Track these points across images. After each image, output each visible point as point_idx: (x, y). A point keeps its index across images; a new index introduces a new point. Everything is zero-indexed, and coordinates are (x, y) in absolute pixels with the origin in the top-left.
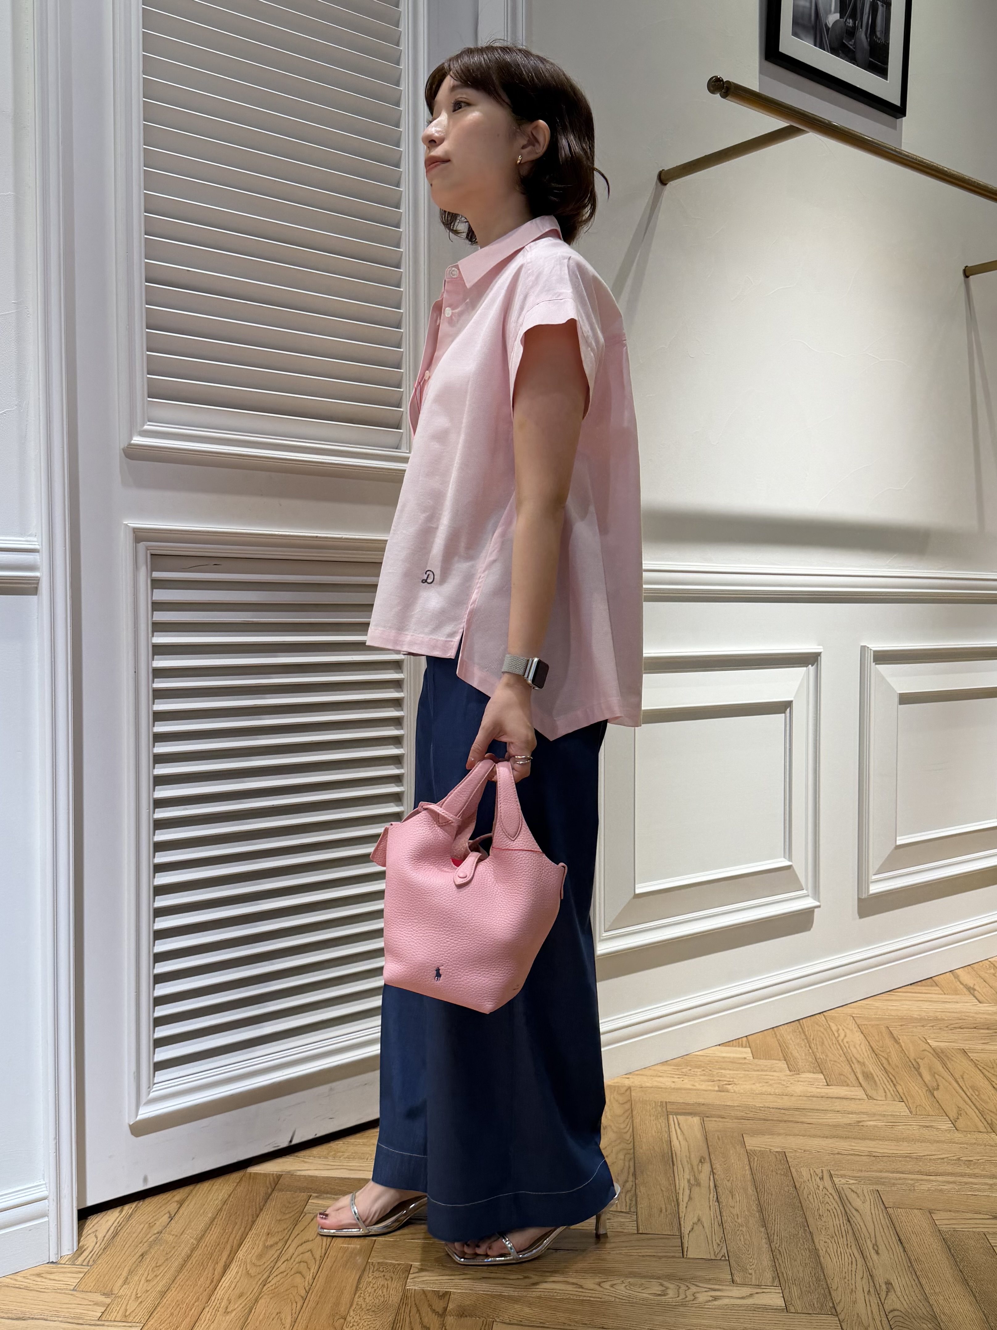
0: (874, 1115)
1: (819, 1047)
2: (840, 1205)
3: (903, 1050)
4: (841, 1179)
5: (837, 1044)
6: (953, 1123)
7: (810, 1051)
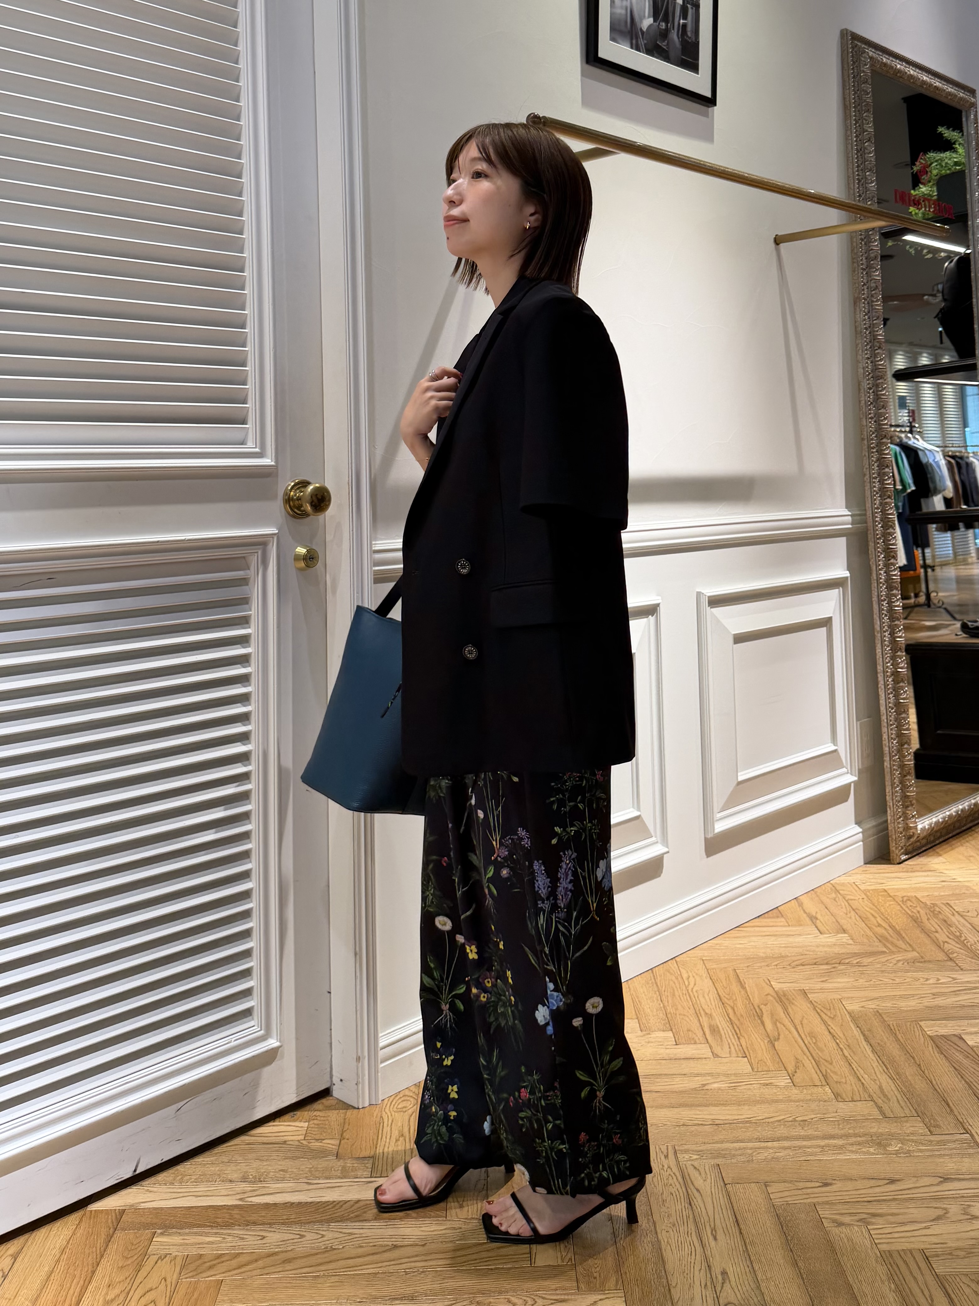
0: (719, 1074)
1: (670, 999)
2: (682, 1185)
3: (748, 996)
4: (684, 1155)
5: (687, 995)
6: (790, 1078)
7: (662, 1005)
